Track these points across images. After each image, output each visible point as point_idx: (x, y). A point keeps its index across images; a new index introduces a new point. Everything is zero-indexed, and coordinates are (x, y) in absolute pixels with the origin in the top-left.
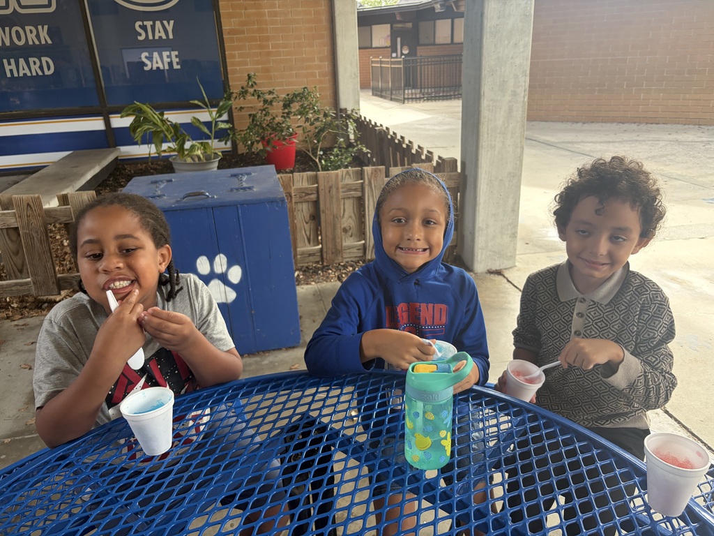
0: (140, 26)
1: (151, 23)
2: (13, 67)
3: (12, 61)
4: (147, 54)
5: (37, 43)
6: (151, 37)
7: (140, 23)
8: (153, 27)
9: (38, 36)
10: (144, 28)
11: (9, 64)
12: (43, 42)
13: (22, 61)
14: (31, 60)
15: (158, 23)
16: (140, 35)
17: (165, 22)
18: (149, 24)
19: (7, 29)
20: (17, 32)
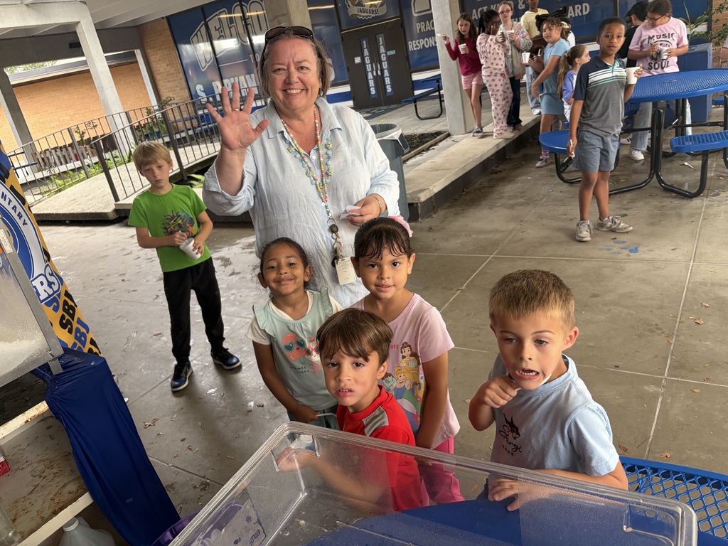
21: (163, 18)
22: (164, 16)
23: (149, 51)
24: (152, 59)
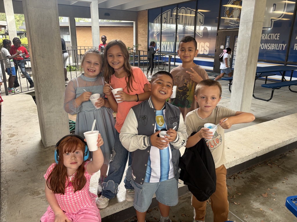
21: (147, 10)
22: (147, 9)
23: (139, 23)
24: (139, 26)
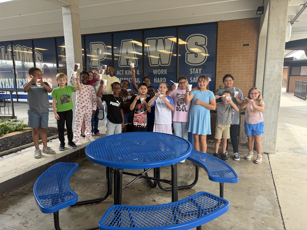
0: (191, 70)
1: (195, 69)
2: (156, 80)
3: (156, 78)
4: (192, 78)
5: (163, 74)
6: (194, 73)
7: (192, 69)
8: (195, 70)
9: (164, 72)
10: (193, 70)
11: (155, 79)
12: (165, 74)
13: (158, 78)
14: (161, 78)
15: (197, 69)
16: (191, 72)
17: (199, 69)
18: (194, 69)
19: (157, 70)
20: (159, 71)
